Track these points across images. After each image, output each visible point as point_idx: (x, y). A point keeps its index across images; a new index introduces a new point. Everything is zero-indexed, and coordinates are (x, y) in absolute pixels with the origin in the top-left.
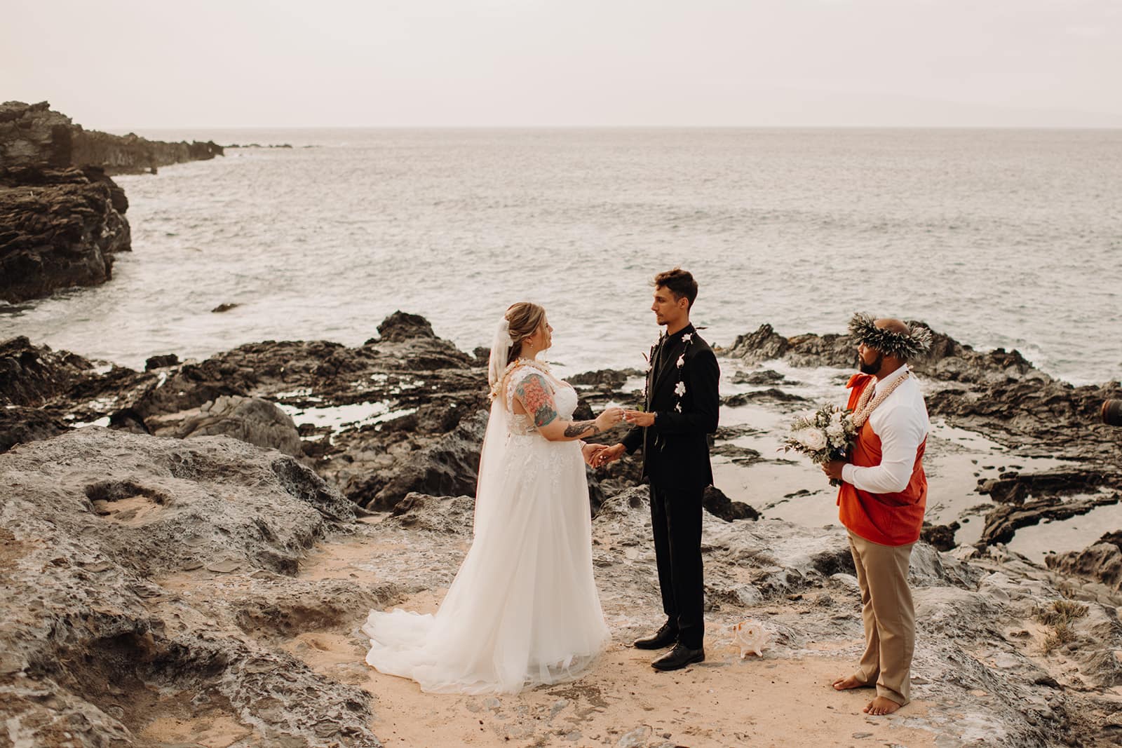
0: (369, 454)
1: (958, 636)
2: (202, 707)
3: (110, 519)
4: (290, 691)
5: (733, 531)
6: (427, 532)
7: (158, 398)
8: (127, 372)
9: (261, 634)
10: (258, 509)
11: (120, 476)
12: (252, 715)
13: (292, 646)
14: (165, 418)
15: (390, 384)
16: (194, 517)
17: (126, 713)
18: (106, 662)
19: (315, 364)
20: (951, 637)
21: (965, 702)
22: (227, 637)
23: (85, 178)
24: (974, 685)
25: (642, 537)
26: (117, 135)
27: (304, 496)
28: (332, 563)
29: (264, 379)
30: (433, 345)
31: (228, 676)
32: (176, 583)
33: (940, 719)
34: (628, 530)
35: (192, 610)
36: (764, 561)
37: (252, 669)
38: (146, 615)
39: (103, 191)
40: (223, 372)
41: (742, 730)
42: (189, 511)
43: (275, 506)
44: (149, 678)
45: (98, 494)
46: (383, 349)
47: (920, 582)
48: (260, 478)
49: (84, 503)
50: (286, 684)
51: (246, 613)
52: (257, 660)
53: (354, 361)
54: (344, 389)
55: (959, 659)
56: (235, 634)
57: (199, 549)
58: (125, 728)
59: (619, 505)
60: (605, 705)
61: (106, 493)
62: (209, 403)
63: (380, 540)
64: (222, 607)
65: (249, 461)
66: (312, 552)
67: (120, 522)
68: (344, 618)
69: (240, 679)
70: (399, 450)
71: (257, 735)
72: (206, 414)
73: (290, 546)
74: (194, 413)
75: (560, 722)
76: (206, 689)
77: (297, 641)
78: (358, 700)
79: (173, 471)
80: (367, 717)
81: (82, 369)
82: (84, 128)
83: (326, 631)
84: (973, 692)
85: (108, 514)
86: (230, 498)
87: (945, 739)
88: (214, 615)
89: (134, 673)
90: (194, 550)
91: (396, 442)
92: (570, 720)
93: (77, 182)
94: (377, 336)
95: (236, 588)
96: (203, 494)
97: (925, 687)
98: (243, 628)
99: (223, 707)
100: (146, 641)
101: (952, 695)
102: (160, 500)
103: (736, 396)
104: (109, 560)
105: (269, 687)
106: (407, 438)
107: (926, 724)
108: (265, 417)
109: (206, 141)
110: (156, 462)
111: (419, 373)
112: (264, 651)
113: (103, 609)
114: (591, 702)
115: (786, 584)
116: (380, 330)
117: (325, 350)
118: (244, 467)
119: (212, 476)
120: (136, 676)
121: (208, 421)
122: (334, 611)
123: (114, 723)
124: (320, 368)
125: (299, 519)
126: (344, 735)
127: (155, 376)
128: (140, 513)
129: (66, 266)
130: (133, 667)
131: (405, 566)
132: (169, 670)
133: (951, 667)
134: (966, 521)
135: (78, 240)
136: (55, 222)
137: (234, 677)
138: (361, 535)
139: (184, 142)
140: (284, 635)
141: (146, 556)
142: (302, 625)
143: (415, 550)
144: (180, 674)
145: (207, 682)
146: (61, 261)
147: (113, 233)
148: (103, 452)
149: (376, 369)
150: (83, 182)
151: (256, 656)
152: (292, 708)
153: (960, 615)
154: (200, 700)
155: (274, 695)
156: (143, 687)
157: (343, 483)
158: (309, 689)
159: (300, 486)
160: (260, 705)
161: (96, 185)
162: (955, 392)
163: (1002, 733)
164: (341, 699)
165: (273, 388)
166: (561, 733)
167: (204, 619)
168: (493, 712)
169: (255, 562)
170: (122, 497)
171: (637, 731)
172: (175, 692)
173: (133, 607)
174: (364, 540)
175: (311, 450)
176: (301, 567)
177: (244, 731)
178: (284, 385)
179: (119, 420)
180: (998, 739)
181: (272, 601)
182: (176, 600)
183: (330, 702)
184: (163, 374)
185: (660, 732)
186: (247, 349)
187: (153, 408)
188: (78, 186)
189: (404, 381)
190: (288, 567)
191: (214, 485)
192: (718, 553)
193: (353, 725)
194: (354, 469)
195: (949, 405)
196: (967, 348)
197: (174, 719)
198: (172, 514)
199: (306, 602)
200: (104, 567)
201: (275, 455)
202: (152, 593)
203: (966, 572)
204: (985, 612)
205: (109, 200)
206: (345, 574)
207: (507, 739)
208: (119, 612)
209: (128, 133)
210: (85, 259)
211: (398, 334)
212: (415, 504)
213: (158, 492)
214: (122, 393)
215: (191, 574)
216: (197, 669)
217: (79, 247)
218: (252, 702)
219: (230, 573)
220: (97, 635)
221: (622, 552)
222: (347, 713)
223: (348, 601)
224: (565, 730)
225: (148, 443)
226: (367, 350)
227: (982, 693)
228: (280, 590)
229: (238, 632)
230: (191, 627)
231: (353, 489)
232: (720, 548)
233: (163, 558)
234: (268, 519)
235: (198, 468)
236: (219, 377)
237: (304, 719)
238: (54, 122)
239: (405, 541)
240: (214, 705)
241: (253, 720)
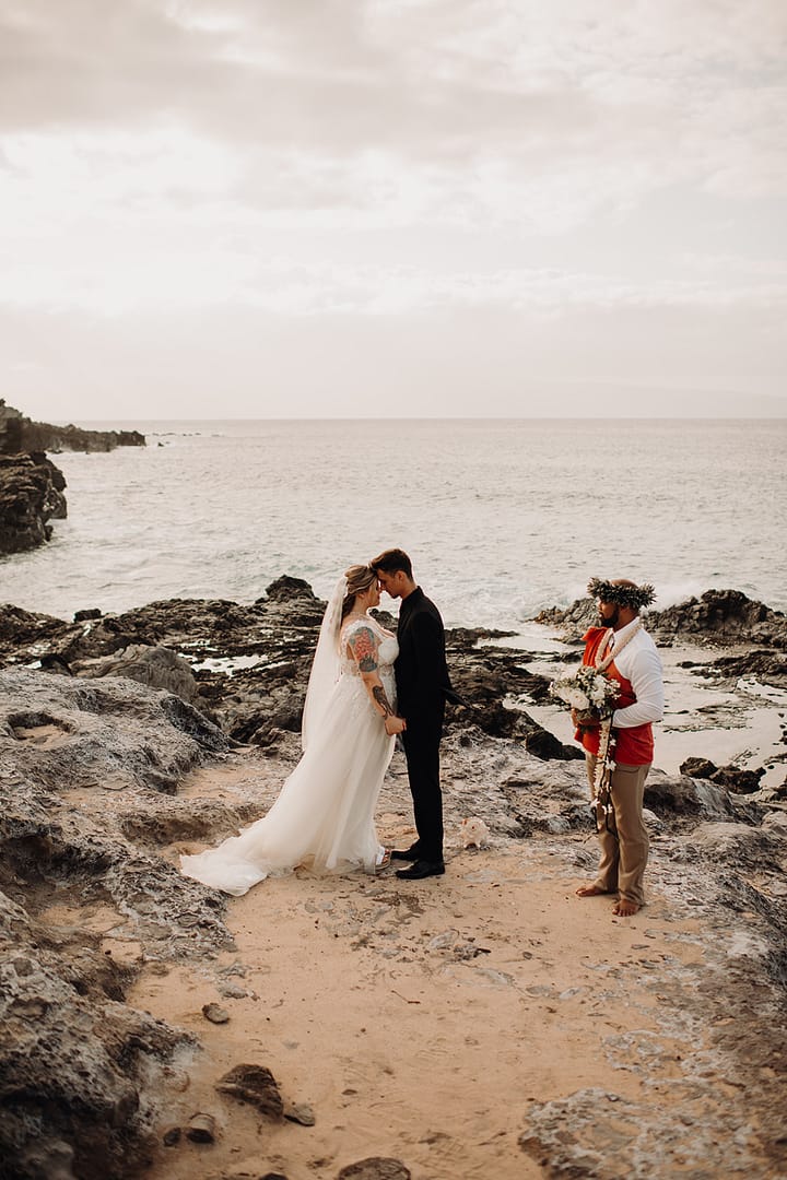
0: (255, 697)
1: (739, 866)
2: (88, 898)
3: (26, 743)
4: (160, 889)
5: (548, 768)
6: (286, 762)
7: (83, 645)
8: (59, 623)
9: (141, 841)
10: (146, 739)
11: (36, 708)
12: (128, 906)
13: (166, 853)
14: (88, 662)
15: (276, 637)
16: (93, 742)
17: (27, 900)
18: (14, 859)
19: (213, 619)
20: (732, 866)
21: (735, 923)
22: (113, 841)
23: (31, 462)
24: (745, 908)
25: (469, 771)
26: (59, 426)
27: (187, 729)
28: (205, 785)
29: (170, 631)
30: (312, 605)
31: (111, 874)
32: (76, 797)
33: (711, 936)
34: (457, 765)
35: (84, 819)
36: (574, 796)
37: (131, 869)
38: (47, 821)
39: (45, 472)
40: (136, 625)
41: (536, 938)
42: (89, 738)
43: (161, 736)
44: (49, 873)
45: (18, 722)
46: (272, 607)
47: (711, 818)
48: (150, 713)
49: (6, 729)
50: (157, 882)
51: (130, 822)
52: (135, 862)
53: (246, 618)
54: (237, 641)
55: (735, 885)
56: (119, 840)
57: (96, 770)
58: (25, 912)
59: (452, 743)
60: (422, 911)
61: (24, 721)
62: (121, 650)
63: (246, 767)
64: (111, 818)
65: (142, 699)
66: (190, 775)
67: (34, 745)
68: (211, 831)
69: (120, 877)
70: (280, 693)
71: (131, 923)
72: (119, 660)
73: (171, 770)
74: (110, 658)
75: (381, 924)
76: (93, 884)
77: (171, 848)
78: (216, 899)
79: (80, 705)
80: (223, 913)
81: (25, 621)
82: (33, 420)
83: (195, 841)
84: (744, 914)
85: (25, 738)
86: (125, 729)
87: (713, 952)
88: (104, 824)
89: (36, 868)
90: (92, 771)
91: (277, 686)
92: (390, 922)
93: (25, 465)
94: (266, 596)
95: (123, 803)
96: (101, 724)
97: (699, 908)
98: (127, 835)
99: (106, 900)
100: (47, 843)
101: (723, 916)
102: (67, 728)
103: (572, 654)
104: (22, 776)
105: (144, 884)
106: (287, 683)
107: (698, 939)
108: (167, 663)
109: (131, 431)
110: (66, 698)
111: (300, 628)
112: (141, 855)
113: (13, 815)
114: (410, 908)
115: (590, 815)
116: (269, 591)
117: (222, 608)
118: (137, 704)
119: (111, 711)
120: (38, 871)
121: (119, 665)
122: (202, 824)
123: (16, 907)
124: (217, 623)
125: (180, 748)
126: (201, 926)
127: (81, 627)
128: (50, 739)
129: (14, 534)
130: (36, 863)
131: (264, 790)
132: (65, 867)
133: (726, 892)
134: (771, 767)
135: (24, 513)
136: (6, 498)
137: (115, 875)
138: (231, 763)
139: (113, 432)
140: (160, 843)
141: (51, 774)
142: (176, 835)
143: (274, 777)
144: (74, 871)
145: (94, 878)
146: (10, 530)
147: (53, 507)
148: (24, 687)
149: (264, 625)
150: (30, 465)
151: (134, 859)
152: (161, 902)
153: (742, 847)
154: (87, 892)
155: (147, 891)
156: (43, 879)
157: (231, 720)
158: (176, 887)
159: (184, 720)
160: (135, 899)
161: (40, 467)
162: (766, 653)
163: (764, 950)
164: (201, 897)
165: (177, 639)
166: (382, 933)
167: (95, 827)
168: (327, 913)
169: (141, 782)
170: (37, 725)
171: (446, 934)
172: (68, 885)
173: (38, 815)
174: (233, 767)
175: (206, 692)
176: (179, 788)
177: (122, 919)
178: (187, 637)
179: (48, 662)
180: (760, 956)
181: (152, 815)
182: (72, 811)
183: (191, 900)
184: (88, 625)
185: (465, 936)
186: (156, 606)
187: (78, 654)
188: (26, 468)
189: (287, 635)
190: (168, 787)
191: (113, 718)
192: (533, 787)
193: (209, 919)
194: (242, 709)
195: (761, 664)
196: (779, 614)
197: (66, 907)
198: (76, 740)
199: (179, 816)
200: (17, 781)
201: (164, 694)
202: (54, 804)
203: (755, 811)
204: (766, 846)
205: (50, 480)
206: (215, 795)
207: (336, 936)
208: (27, 818)
209: (67, 424)
210: (29, 529)
211: (283, 595)
212: (278, 738)
213: (65, 722)
214: (54, 640)
215: (88, 790)
216: (87, 867)
217: (24, 519)
218: (129, 896)
219: (120, 790)
220: (8, 836)
221: (451, 784)
222: (205, 909)
223: (214, 816)
224: (385, 931)
225: (60, 682)
226: (258, 608)
227: (751, 915)
228: (159, 805)
229: (122, 839)
230: (83, 833)
231: (238, 725)
232: (535, 783)
233: (66, 776)
234: (155, 747)
235: (101, 704)
236: (134, 629)
237: (170, 912)
238: (9, 415)
239: (267, 768)
240: (98, 897)
241: (129, 911)
